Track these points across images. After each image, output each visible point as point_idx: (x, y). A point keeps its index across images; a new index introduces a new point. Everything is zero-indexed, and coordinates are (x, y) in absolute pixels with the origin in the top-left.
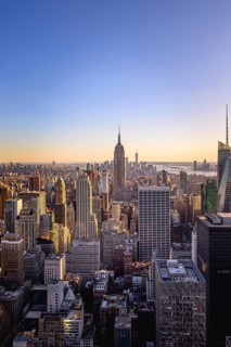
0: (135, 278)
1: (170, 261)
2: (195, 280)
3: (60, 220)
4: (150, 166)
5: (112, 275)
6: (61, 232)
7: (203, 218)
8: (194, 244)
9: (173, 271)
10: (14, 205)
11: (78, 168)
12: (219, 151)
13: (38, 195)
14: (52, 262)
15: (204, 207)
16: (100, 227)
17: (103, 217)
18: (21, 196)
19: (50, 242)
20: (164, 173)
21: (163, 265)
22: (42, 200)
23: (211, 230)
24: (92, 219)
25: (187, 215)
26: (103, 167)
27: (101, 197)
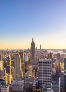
3: (8, 72)
4: (46, 51)
11: (17, 52)
14: (4, 88)
16: (24, 75)
17: (26, 71)
19: (4, 80)
20: (51, 54)
22: (1, 64)
23: (65, 76)
24: (21, 71)
26: (27, 51)
27: (25, 63)
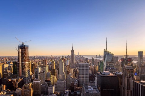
0: (77, 92)
1: (89, 86)
2: (97, 92)
3: (53, 74)
4: (83, 57)
5: (70, 91)
6: (54, 78)
7: (99, 73)
8: (96, 81)
9: (89, 90)
10: (38, 69)
11: (59, 57)
12: (104, 52)
13: (46, 66)
14: (50, 88)
15: (99, 69)
16: (66, 76)
17: (67, 73)
18: (40, 66)
19: (50, 81)
20: (87, 59)
21: (87, 88)
22: (47, 68)
23: (101, 76)
24: (64, 73)
25: (94, 72)
26: (67, 57)
27: (67, 67)
